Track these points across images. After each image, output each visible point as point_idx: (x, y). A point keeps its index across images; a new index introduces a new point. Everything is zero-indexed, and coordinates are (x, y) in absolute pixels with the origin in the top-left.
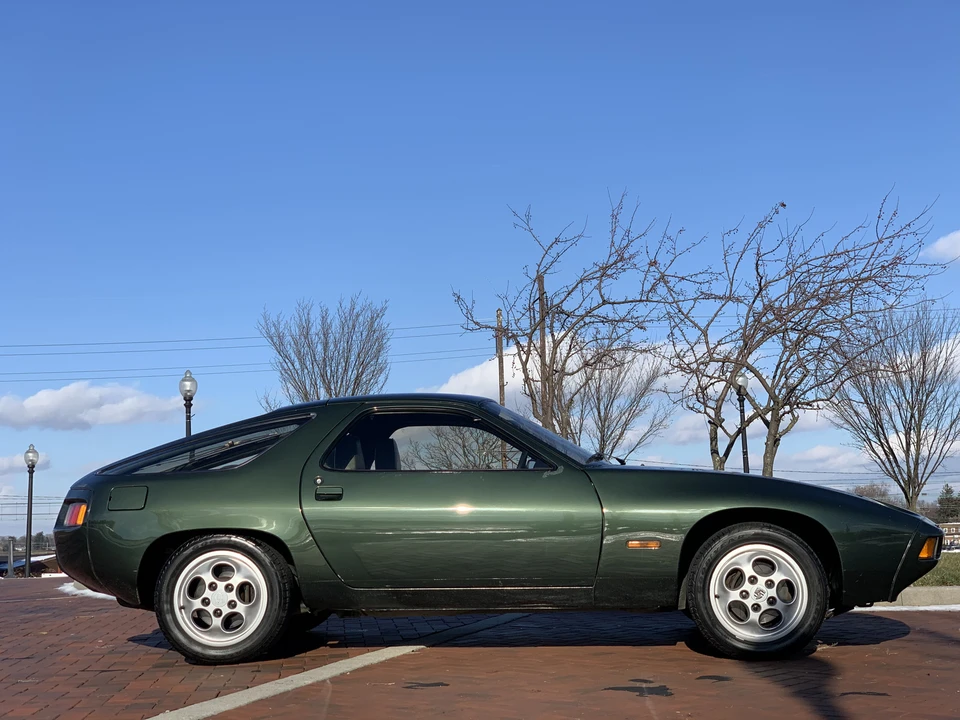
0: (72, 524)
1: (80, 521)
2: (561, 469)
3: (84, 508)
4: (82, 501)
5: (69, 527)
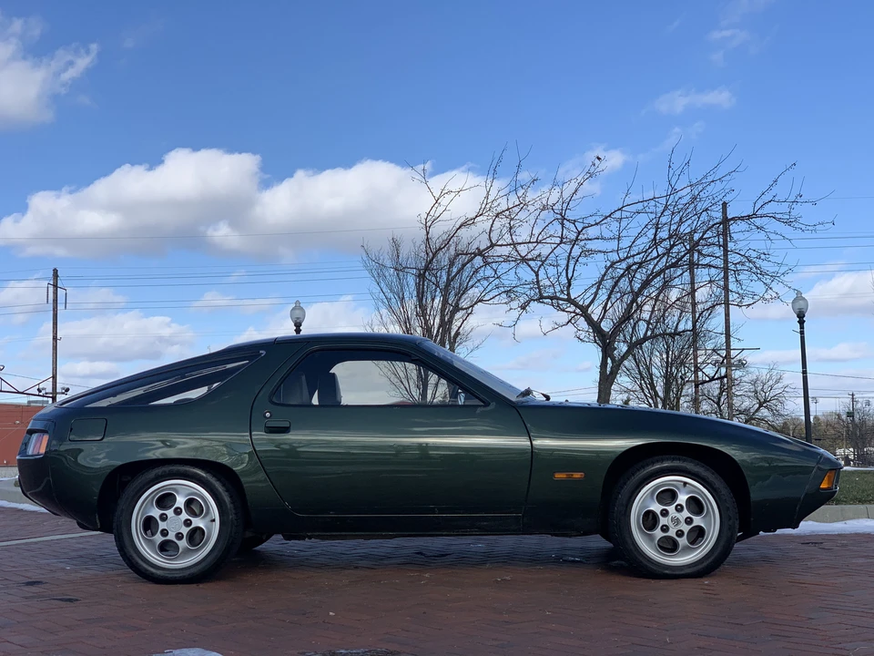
0: (35, 453)
1: (43, 451)
2: (493, 406)
3: (46, 438)
4: (43, 432)
5: (32, 456)
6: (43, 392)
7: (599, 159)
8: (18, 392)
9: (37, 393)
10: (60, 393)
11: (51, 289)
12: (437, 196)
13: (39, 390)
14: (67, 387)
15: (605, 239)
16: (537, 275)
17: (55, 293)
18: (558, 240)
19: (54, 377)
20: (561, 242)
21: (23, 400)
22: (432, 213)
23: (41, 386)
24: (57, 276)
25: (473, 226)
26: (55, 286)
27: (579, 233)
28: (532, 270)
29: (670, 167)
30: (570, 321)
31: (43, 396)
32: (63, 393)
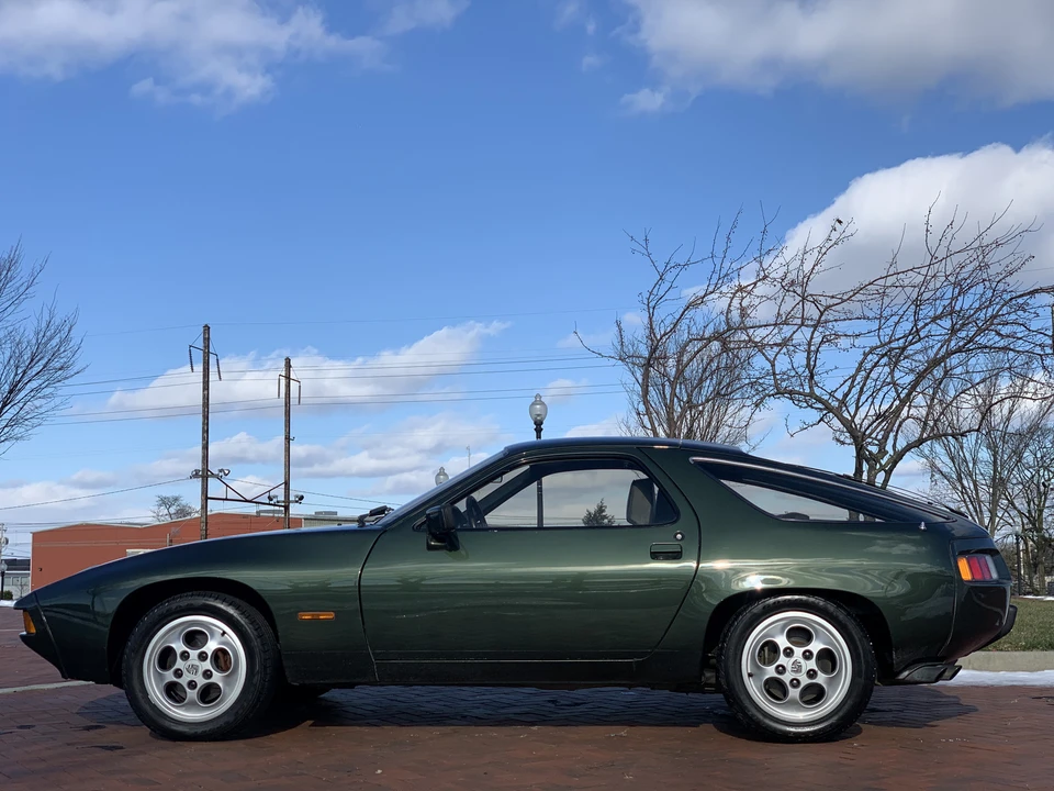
6: (275, 500)
7: (840, 222)
8: (246, 501)
9: (267, 501)
10: (293, 502)
11: (283, 381)
12: (661, 271)
13: (269, 498)
14: (300, 494)
15: (868, 319)
16: (773, 366)
17: (288, 386)
18: (799, 322)
19: (287, 484)
20: (803, 324)
21: (251, 509)
22: (655, 292)
23: (272, 493)
24: (290, 366)
25: (703, 307)
26: (288, 378)
27: (822, 314)
28: (767, 359)
29: (927, 230)
30: (821, 419)
31: (274, 505)
32: (297, 502)
